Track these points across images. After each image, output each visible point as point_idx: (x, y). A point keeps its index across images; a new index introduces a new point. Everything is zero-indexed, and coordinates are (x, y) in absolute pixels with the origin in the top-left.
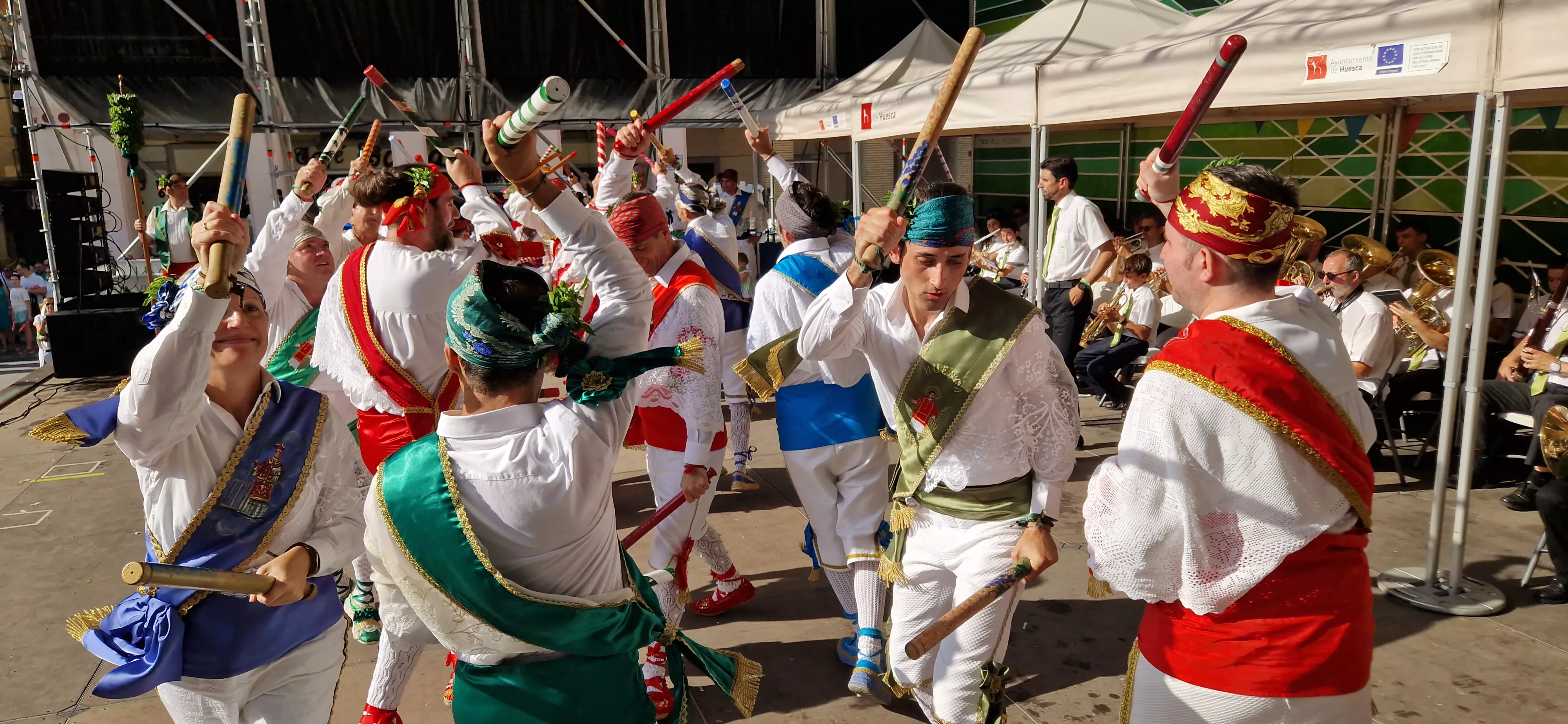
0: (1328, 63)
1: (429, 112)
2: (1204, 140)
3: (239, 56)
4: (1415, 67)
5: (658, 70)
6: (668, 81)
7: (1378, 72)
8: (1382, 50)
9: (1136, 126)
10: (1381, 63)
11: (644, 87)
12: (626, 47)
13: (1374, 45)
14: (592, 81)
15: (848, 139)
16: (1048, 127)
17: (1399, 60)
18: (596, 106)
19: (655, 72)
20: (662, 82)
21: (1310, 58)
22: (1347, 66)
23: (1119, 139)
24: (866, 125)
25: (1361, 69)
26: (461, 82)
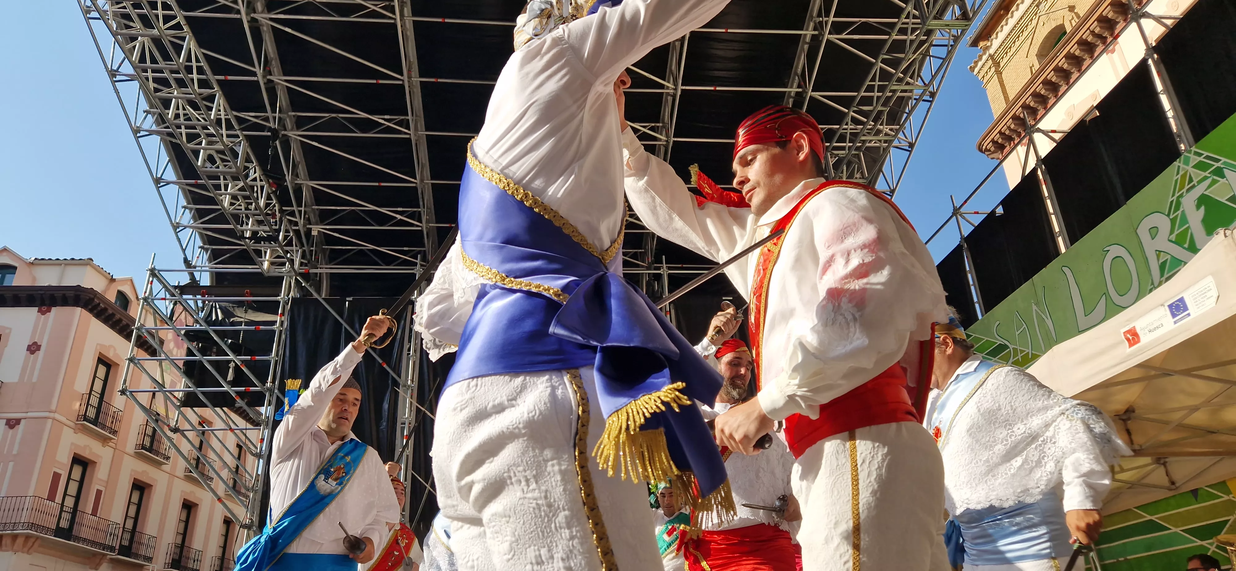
0: (1138, 331)
2: (1153, 518)
4: (1198, 308)
8: (1170, 306)
10: (1174, 315)
17: (1186, 308)
21: (1124, 333)
22: (1152, 328)
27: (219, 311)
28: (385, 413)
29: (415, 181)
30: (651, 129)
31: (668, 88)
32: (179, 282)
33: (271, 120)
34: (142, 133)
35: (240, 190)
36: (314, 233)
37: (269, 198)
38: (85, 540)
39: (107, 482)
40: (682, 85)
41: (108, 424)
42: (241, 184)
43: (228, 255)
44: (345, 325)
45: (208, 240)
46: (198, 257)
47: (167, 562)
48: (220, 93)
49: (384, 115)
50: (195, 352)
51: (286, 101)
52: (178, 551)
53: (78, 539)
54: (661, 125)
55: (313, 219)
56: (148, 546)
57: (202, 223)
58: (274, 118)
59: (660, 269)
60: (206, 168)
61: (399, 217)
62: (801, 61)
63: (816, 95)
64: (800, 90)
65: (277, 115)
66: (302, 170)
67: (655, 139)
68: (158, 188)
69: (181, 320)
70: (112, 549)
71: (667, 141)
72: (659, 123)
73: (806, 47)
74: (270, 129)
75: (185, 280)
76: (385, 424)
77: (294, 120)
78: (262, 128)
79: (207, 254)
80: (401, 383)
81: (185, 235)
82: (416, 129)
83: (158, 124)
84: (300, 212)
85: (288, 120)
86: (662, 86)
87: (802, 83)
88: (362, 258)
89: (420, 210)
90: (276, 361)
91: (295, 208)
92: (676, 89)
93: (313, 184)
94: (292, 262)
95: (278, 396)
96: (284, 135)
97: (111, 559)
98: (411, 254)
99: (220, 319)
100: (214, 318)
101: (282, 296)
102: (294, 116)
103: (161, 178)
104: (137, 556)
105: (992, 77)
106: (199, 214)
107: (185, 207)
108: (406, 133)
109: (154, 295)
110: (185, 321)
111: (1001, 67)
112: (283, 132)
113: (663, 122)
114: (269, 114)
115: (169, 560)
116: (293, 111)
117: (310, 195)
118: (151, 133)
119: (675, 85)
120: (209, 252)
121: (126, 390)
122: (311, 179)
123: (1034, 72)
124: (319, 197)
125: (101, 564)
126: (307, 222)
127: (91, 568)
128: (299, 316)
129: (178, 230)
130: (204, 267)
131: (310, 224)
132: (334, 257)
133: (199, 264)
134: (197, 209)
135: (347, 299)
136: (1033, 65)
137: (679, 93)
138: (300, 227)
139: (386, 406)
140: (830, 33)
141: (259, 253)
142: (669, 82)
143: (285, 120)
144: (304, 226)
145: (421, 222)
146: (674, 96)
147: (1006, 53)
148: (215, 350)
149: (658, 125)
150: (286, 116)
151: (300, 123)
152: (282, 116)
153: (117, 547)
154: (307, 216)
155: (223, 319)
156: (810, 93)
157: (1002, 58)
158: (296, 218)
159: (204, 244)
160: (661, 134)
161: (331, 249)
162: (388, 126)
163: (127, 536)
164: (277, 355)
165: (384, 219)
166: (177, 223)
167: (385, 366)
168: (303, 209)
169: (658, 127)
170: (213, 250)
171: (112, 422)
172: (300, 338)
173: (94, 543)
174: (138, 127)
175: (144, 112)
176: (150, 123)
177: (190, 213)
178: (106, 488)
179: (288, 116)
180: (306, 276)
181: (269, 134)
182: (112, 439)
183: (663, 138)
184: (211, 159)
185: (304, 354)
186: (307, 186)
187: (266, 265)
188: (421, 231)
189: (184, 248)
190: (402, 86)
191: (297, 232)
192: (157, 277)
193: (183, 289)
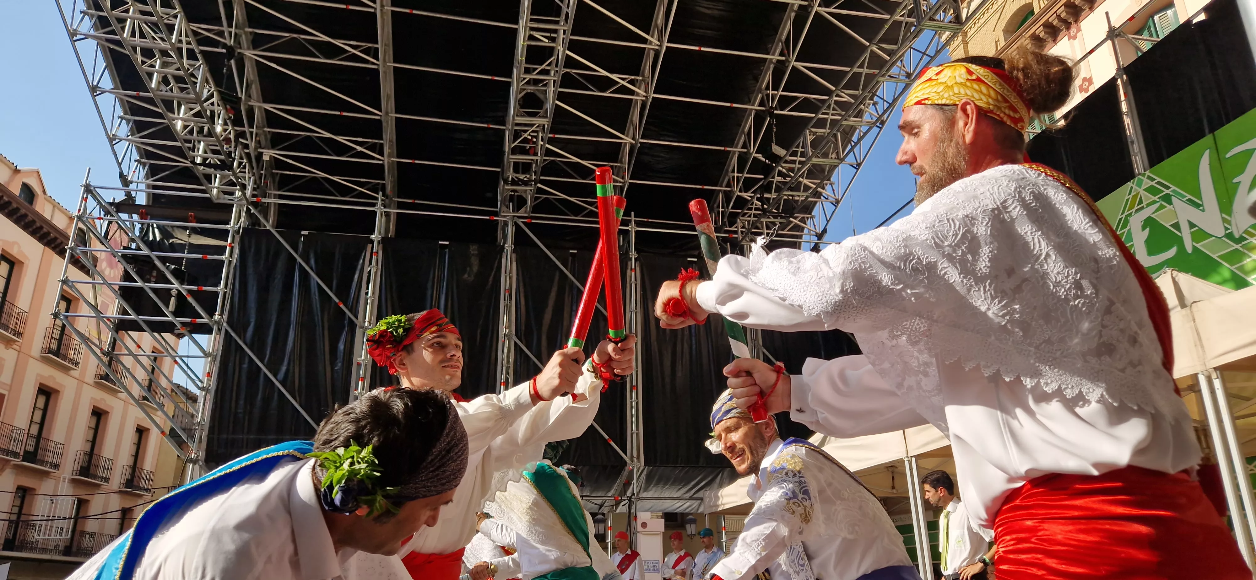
5: (635, 460)
6: (641, 468)
11: (623, 475)
12: (612, 443)
19: (632, 461)
20: (637, 471)
27: (156, 230)
28: (340, 355)
29: (380, 113)
30: (632, 82)
31: (651, 43)
32: (114, 199)
33: (226, 34)
34: (79, 37)
35: (195, 115)
36: (266, 158)
37: (225, 124)
39: (11, 386)
40: (668, 42)
41: (12, 326)
42: (198, 108)
43: (167, 172)
44: (299, 260)
45: (146, 154)
46: (134, 172)
47: (75, 469)
48: (183, 14)
49: (350, 40)
50: (136, 278)
51: (242, 15)
52: (87, 458)
54: (641, 78)
55: (263, 143)
56: (54, 453)
57: (140, 137)
58: (230, 33)
59: (628, 226)
60: (161, 91)
61: (359, 148)
62: (787, 28)
63: (800, 65)
64: (783, 58)
65: (233, 30)
66: (255, 90)
67: (632, 93)
68: (94, 97)
69: (115, 239)
70: (16, 455)
71: (646, 97)
72: (638, 75)
73: (793, 14)
74: (224, 46)
75: (120, 196)
76: (340, 364)
77: (251, 38)
78: (216, 44)
79: (144, 169)
80: (358, 324)
81: (121, 148)
82: (384, 60)
83: (96, 29)
84: (251, 133)
85: (244, 36)
86: (645, 41)
87: (786, 51)
88: (314, 186)
89: (382, 142)
90: (225, 293)
91: (246, 129)
92: (660, 46)
93: (268, 107)
94: (244, 187)
95: (226, 331)
96: (239, 53)
97: (14, 465)
98: (369, 186)
99: (158, 239)
100: (151, 238)
101: (232, 225)
102: (251, 33)
103: (97, 86)
104: (42, 463)
105: (958, 46)
106: (138, 127)
107: (122, 118)
108: (373, 64)
109: (88, 212)
110: (119, 239)
111: (969, 36)
112: (239, 51)
113: (643, 76)
114: (225, 28)
115: (77, 467)
116: (250, 27)
117: (262, 117)
118: (87, 37)
119: (659, 41)
120: (147, 168)
121: (60, 314)
122: (265, 101)
123: (999, 48)
124: (271, 119)
125: (4, 471)
126: (258, 145)
128: (250, 247)
129: (114, 142)
130: (140, 182)
131: (261, 147)
132: (284, 183)
133: (135, 179)
134: (135, 121)
135: (303, 233)
136: (999, 40)
137: (664, 50)
138: (251, 151)
139: (341, 346)
140: (819, 6)
141: (208, 178)
142: (652, 37)
143: (241, 36)
144: (256, 149)
145: (382, 155)
146: (657, 53)
147: (975, 24)
148: (154, 274)
149: (638, 78)
150: (242, 31)
151: (257, 42)
152: (237, 31)
153: (22, 453)
154: (258, 139)
155: (162, 240)
156: (793, 63)
157: (970, 28)
158: (247, 140)
159: (141, 157)
160: (639, 88)
161: (282, 174)
162: (354, 54)
163: (32, 442)
164: (226, 287)
165: (342, 149)
166: (113, 135)
167: (342, 306)
168: (254, 130)
169: (637, 80)
170: (151, 165)
171: (16, 324)
172: (250, 270)
174: (74, 30)
175: (81, 12)
176: (86, 26)
177: (128, 124)
178: (9, 391)
179: (246, 33)
180: (255, 205)
181: (224, 51)
182: (15, 341)
183: (641, 92)
184: (165, 81)
185: (255, 288)
186: (260, 108)
187: (215, 191)
188: (382, 166)
189: (120, 161)
190: (374, 15)
191: (248, 155)
192: (92, 193)
193: (120, 207)
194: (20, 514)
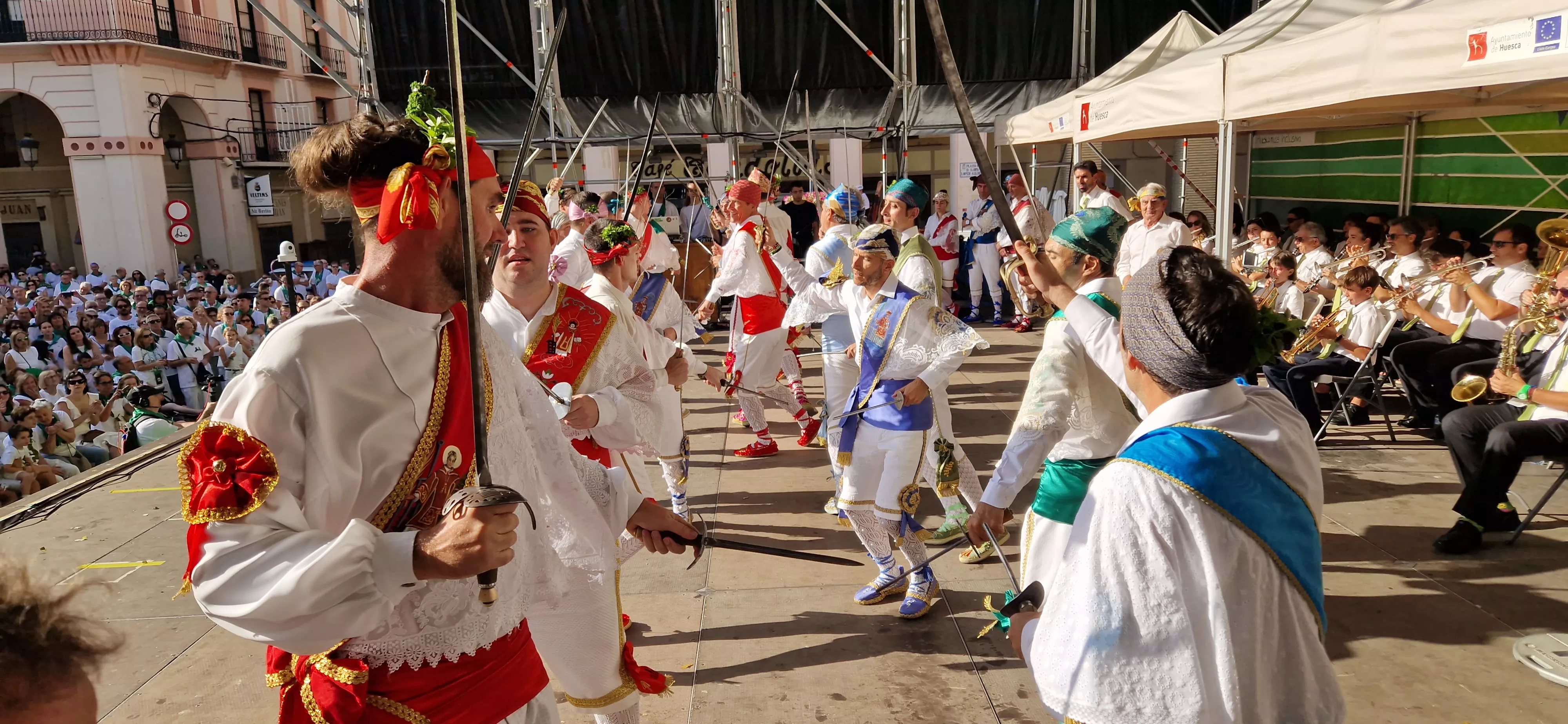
0: (1489, 41)
1: (697, 127)
2: (1498, 134)
3: (533, 80)
5: (905, 77)
6: (914, 87)
7: (1536, 50)
8: (1540, 23)
9: (1424, 120)
10: (1539, 39)
11: (892, 96)
12: (873, 56)
13: (1531, 18)
14: (841, 91)
15: (1069, 141)
16: (1234, 122)
17: (1557, 35)
18: (849, 114)
19: (901, 79)
20: (910, 89)
21: (1471, 36)
22: (1506, 44)
23: (1403, 135)
24: (1084, 127)
25: (1519, 47)
26: (720, 96)
38: (197, 47)
47: (305, 65)
52: (314, 52)
53: (189, 45)
56: (276, 49)
70: (234, 54)
97: (236, 66)
104: (267, 61)
115: (306, 63)
125: (227, 74)
127: (218, 78)
153: (240, 52)
163: (247, 37)
173: (210, 50)
194: (263, 121)
